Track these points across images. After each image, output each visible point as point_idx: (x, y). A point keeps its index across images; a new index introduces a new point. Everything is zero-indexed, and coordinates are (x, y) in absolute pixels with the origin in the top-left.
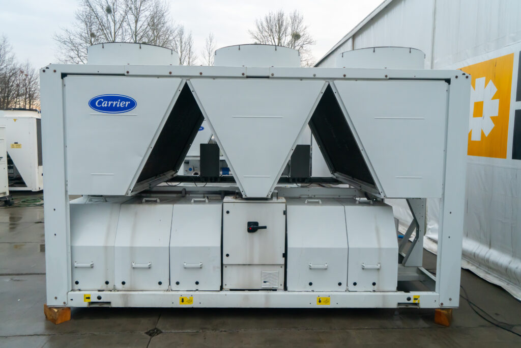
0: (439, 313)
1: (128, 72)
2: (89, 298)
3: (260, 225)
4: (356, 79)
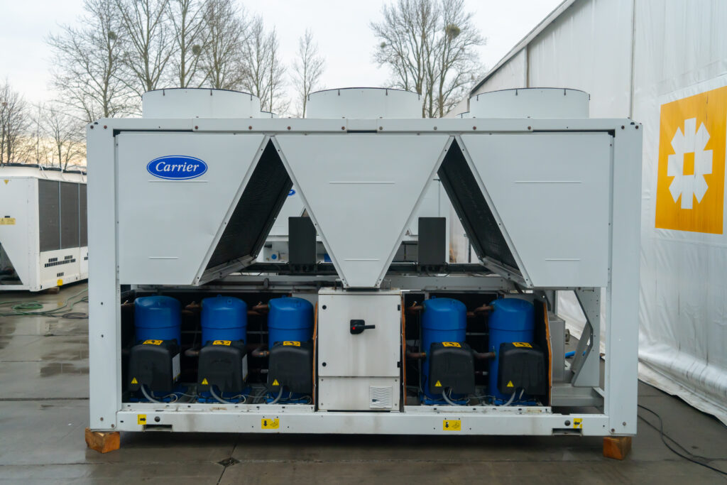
1: (197, 128)
2: (144, 419)
3: (366, 324)
4: (490, 133)
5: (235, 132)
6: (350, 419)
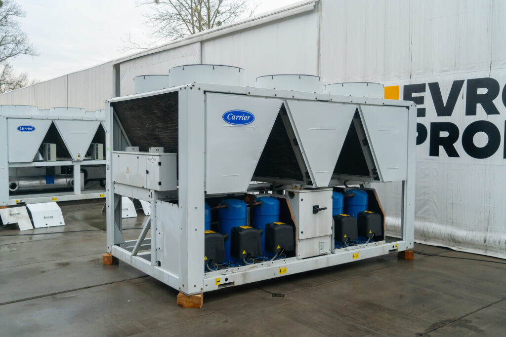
1: (249, 93)
2: (219, 281)
3: (320, 207)
5: (266, 97)
6: (317, 260)
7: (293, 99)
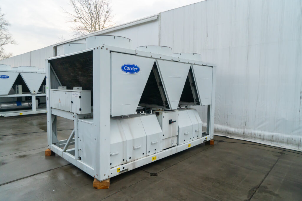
0: (211, 141)
1: (137, 54)
2: (119, 170)
6: (171, 150)
7: (160, 59)
